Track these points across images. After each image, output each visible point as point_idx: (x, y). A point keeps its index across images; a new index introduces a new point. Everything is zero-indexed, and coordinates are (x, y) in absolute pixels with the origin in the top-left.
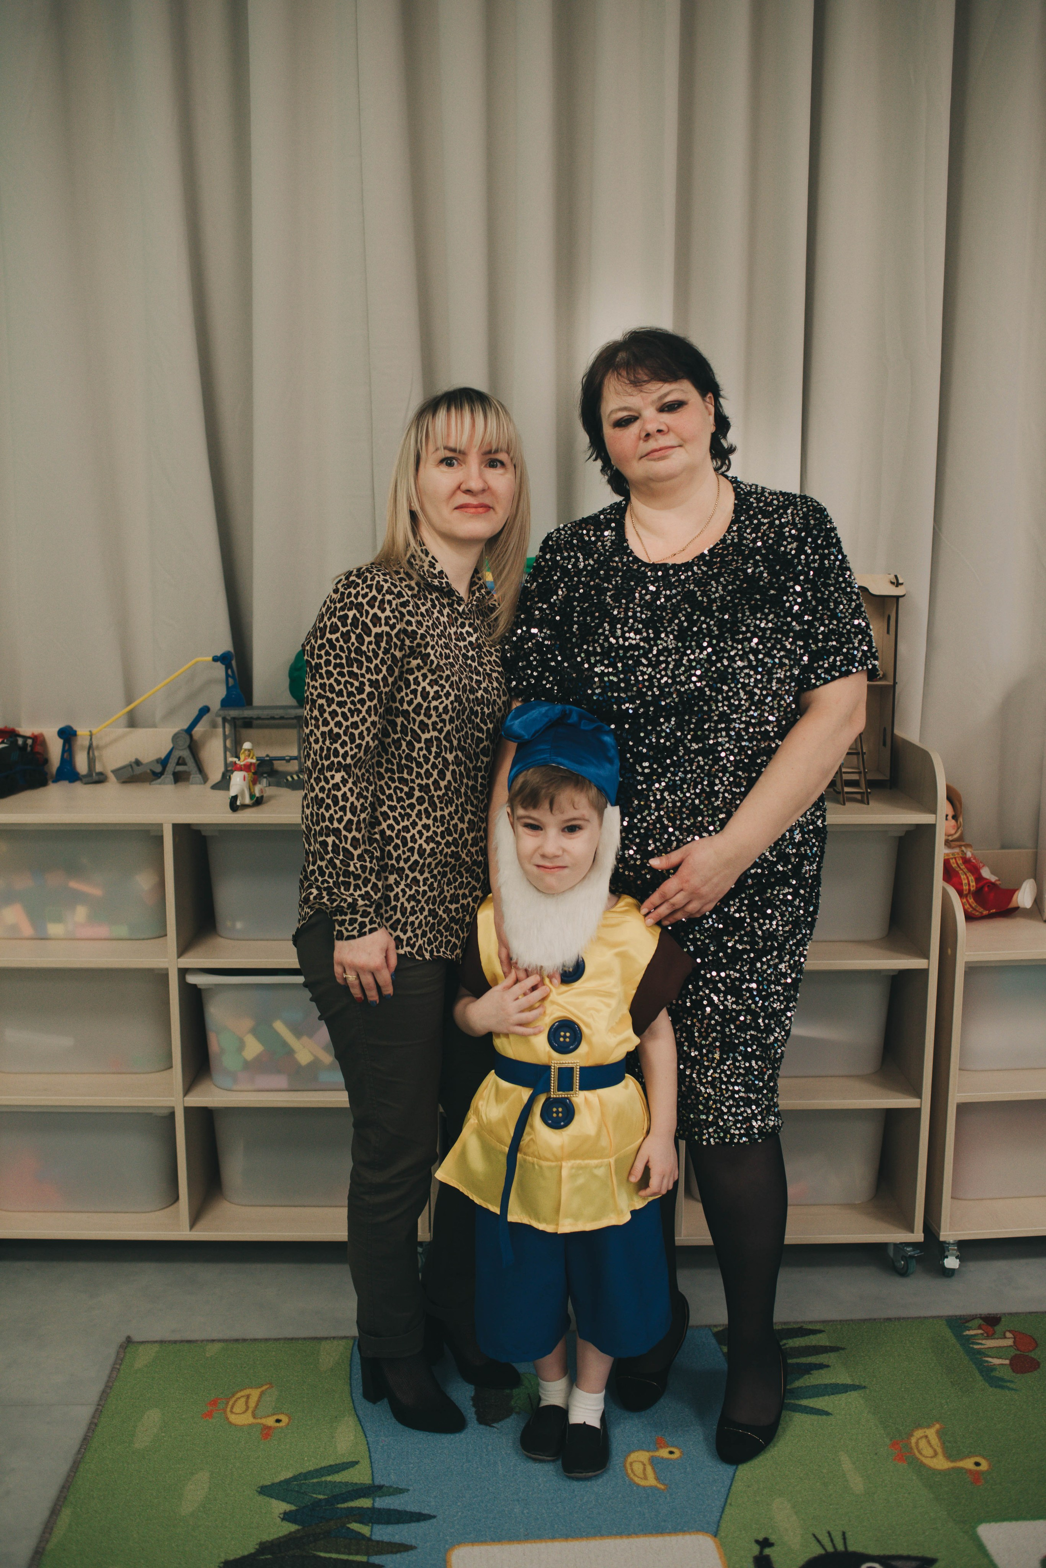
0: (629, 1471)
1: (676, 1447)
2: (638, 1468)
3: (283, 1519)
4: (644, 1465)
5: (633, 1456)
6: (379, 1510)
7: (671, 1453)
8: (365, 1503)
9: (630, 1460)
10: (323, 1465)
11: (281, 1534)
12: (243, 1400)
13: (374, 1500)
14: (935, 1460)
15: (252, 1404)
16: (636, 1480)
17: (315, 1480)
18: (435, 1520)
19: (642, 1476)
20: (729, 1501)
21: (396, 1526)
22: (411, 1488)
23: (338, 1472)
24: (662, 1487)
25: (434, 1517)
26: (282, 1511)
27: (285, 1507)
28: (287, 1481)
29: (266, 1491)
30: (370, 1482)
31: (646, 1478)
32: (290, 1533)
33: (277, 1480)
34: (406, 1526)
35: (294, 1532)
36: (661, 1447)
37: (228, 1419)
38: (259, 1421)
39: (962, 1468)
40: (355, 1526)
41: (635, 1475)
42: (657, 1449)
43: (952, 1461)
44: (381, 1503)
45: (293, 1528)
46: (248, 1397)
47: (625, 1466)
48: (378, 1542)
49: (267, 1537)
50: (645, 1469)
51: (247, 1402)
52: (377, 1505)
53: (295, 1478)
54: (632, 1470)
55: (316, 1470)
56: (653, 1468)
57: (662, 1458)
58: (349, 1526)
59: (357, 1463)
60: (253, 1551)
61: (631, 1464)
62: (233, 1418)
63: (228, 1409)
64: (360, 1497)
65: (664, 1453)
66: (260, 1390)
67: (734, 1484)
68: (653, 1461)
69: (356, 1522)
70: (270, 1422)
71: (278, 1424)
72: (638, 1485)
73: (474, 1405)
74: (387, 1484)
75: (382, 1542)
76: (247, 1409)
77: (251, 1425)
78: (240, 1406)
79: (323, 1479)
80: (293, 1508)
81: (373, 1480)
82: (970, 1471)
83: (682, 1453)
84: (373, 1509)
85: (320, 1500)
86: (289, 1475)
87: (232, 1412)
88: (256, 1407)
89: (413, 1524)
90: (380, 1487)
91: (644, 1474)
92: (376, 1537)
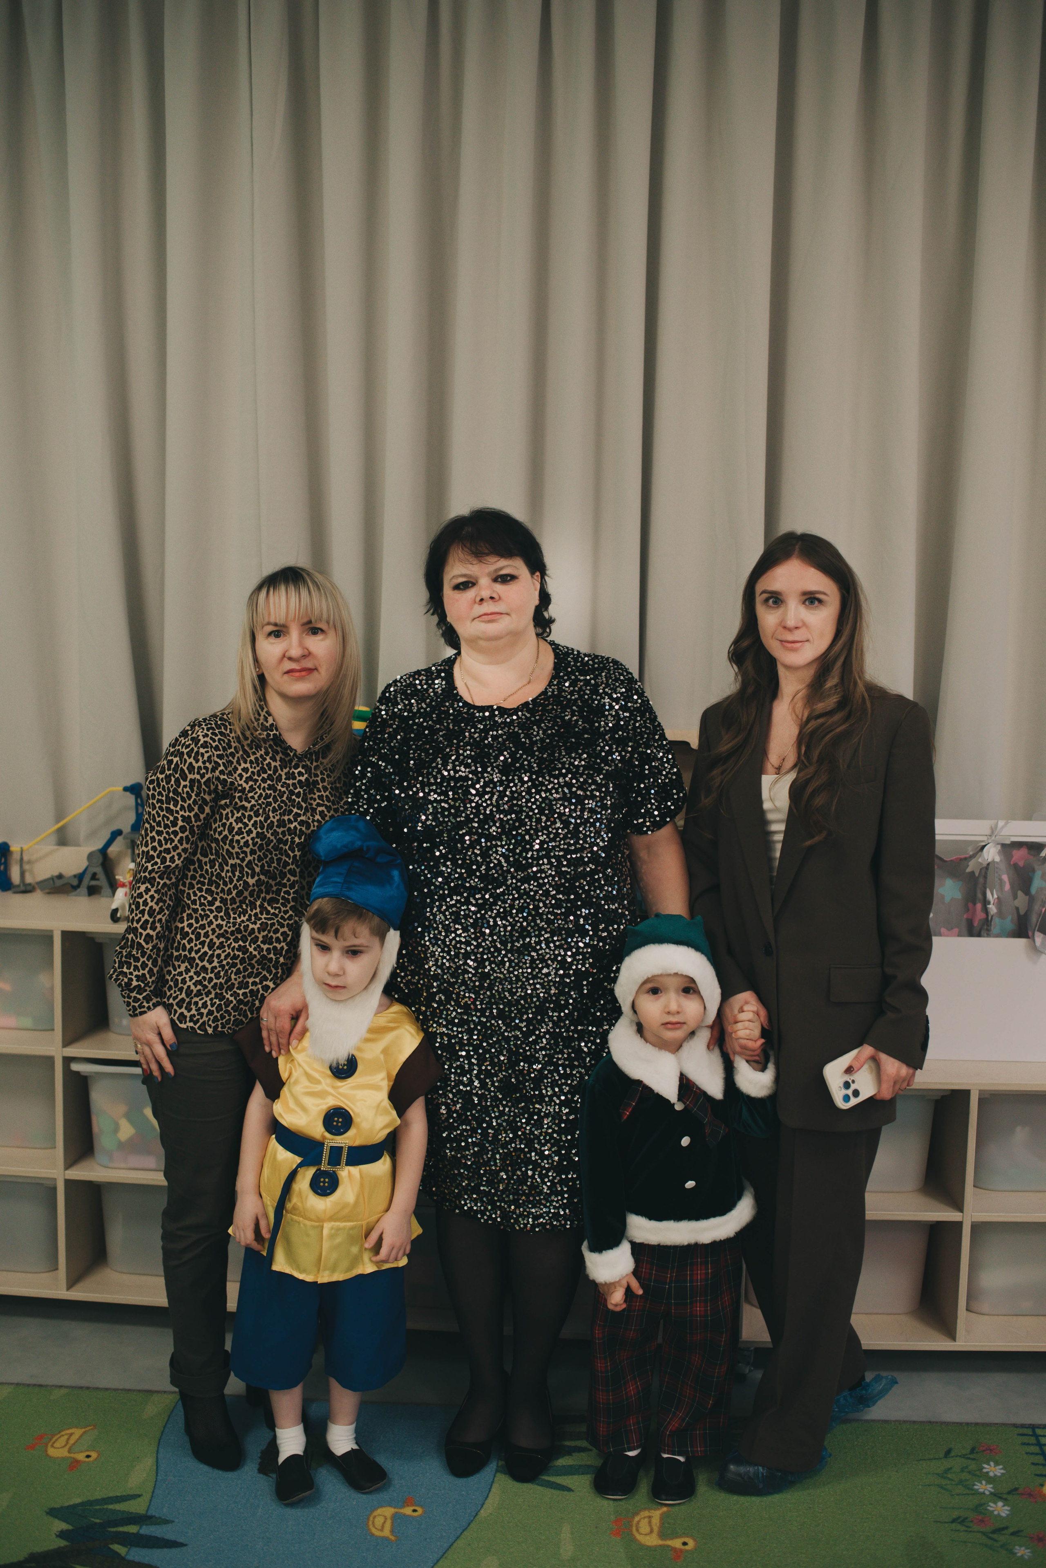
0: (370, 1523)
1: (421, 1506)
2: (379, 1521)
3: (57, 1536)
4: (386, 1519)
5: (379, 1511)
6: (142, 1535)
7: (415, 1511)
8: (132, 1529)
9: (375, 1513)
10: (111, 1495)
11: (51, 1548)
12: (66, 1437)
13: (141, 1528)
14: (648, 1537)
15: (72, 1441)
16: (374, 1530)
17: (98, 1507)
18: (184, 1548)
19: (380, 1528)
20: (446, 1555)
21: (150, 1550)
22: (177, 1520)
23: (119, 1502)
24: (393, 1538)
25: (186, 1545)
26: (60, 1529)
27: (64, 1526)
28: (74, 1506)
29: (53, 1513)
30: (144, 1512)
31: (382, 1530)
32: (60, 1548)
33: (67, 1504)
34: (159, 1550)
35: (63, 1548)
36: (408, 1506)
37: (46, 1451)
38: (72, 1455)
39: (668, 1546)
40: (116, 1547)
41: (374, 1526)
42: (403, 1507)
43: (662, 1540)
44: (146, 1530)
45: (63, 1543)
46: (71, 1434)
47: (368, 1519)
48: (129, 1561)
49: (38, 1549)
50: (385, 1522)
51: (68, 1439)
52: (142, 1532)
53: (82, 1504)
54: (373, 1522)
55: (103, 1499)
56: (392, 1523)
57: (404, 1515)
58: (111, 1546)
59: (139, 1496)
60: (22, 1559)
61: (375, 1517)
62: (51, 1452)
63: (50, 1444)
64: (130, 1524)
65: (408, 1511)
66: (83, 1430)
67: (458, 1541)
68: (394, 1517)
69: (118, 1543)
70: (81, 1457)
71: (87, 1460)
72: (373, 1535)
73: (261, 1458)
74: (157, 1515)
75: (133, 1561)
76: (66, 1445)
77: (63, 1458)
78: (63, 1441)
79: (105, 1507)
80: (70, 1527)
81: (147, 1511)
82: (674, 1550)
83: (424, 1512)
84: (137, 1535)
85: (96, 1523)
86: (78, 1500)
87: (52, 1446)
88: (74, 1444)
89: (165, 1550)
90: (151, 1517)
91: (383, 1526)
92: (130, 1558)
